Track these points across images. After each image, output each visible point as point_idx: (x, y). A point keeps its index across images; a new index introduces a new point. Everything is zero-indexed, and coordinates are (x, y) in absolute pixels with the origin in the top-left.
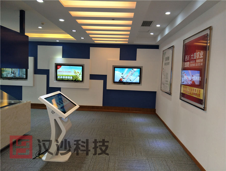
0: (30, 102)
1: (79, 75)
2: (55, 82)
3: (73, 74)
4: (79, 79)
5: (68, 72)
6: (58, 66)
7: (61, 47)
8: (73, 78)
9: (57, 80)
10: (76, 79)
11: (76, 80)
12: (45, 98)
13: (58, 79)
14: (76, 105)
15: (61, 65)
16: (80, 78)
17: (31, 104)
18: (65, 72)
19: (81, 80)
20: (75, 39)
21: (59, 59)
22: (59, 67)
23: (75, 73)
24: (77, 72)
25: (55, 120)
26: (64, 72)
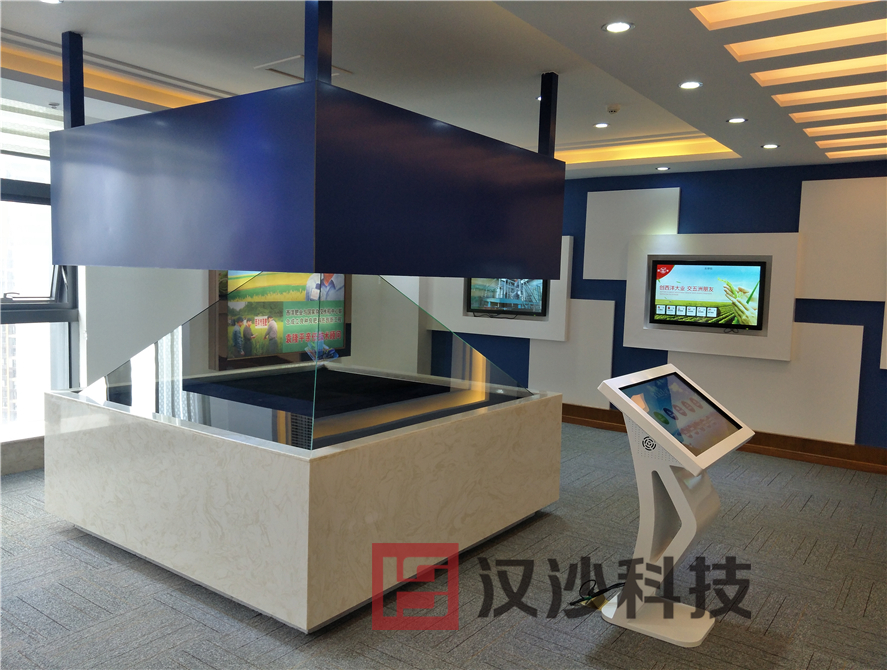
0: (561, 396)
1: (744, 302)
2: (648, 327)
3: (720, 298)
4: (744, 317)
5: (701, 288)
6: (659, 265)
7: (674, 193)
8: (719, 313)
9: (653, 321)
10: (733, 319)
11: (734, 323)
12: (620, 389)
13: (657, 317)
14: (739, 427)
15: (669, 262)
16: (751, 316)
17: (564, 405)
18: (686, 289)
19: (755, 323)
20: (737, 156)
21: (666, 237)
22: (662, 270)
23: (730, 292)
24: (735, 289)
25: (655, 475)
26: (682, 291)
